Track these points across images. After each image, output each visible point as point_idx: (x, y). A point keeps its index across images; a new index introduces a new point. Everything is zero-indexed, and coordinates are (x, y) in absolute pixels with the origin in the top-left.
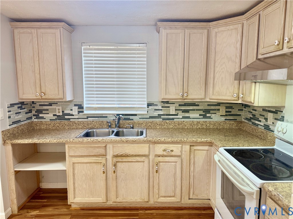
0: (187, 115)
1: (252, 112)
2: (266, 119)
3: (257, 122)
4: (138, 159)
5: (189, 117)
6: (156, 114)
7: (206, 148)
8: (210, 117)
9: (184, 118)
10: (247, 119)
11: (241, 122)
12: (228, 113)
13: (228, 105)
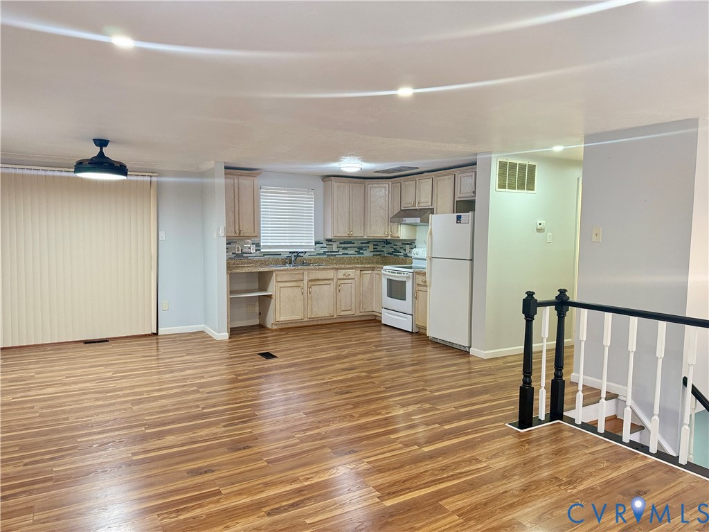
0: (346, 252)
1: (393, 247)
2: (405, 250)
3: (398, 254)
4: (327, 282)
5: (347, 254)
6: (322, 251)
7: (370, 272)
8: (362, 253)
9: (344, 254)
10: (389, 253)
11: (385, 257)
12: (375, 250)
13: (375, 243)
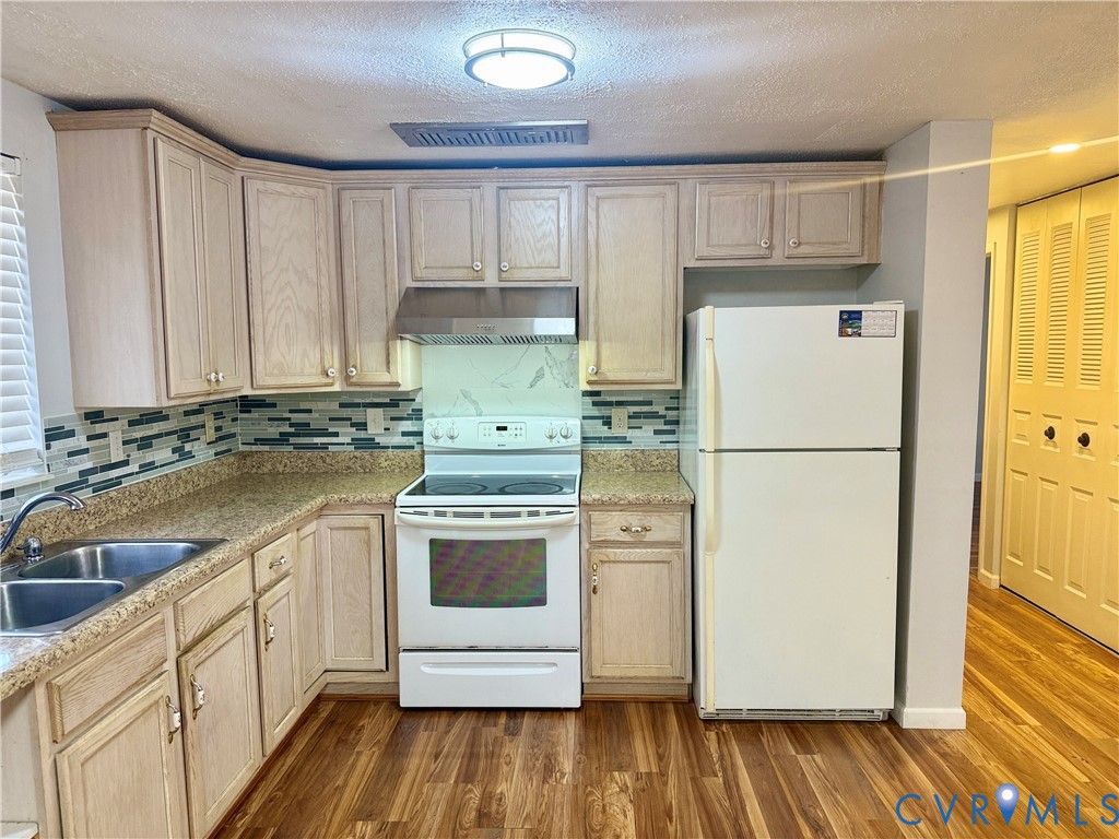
0: (148, 457)
1: (289, 419)
2: (362, 426)
3: (320, 440)
4: (236, 624)
5: (152, 465)
6: (72, 472)
7: (315, 524)
9: (143, 468)
10: (261, 441)
12: (219, 434)
13: (216, 408)
